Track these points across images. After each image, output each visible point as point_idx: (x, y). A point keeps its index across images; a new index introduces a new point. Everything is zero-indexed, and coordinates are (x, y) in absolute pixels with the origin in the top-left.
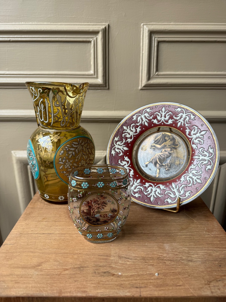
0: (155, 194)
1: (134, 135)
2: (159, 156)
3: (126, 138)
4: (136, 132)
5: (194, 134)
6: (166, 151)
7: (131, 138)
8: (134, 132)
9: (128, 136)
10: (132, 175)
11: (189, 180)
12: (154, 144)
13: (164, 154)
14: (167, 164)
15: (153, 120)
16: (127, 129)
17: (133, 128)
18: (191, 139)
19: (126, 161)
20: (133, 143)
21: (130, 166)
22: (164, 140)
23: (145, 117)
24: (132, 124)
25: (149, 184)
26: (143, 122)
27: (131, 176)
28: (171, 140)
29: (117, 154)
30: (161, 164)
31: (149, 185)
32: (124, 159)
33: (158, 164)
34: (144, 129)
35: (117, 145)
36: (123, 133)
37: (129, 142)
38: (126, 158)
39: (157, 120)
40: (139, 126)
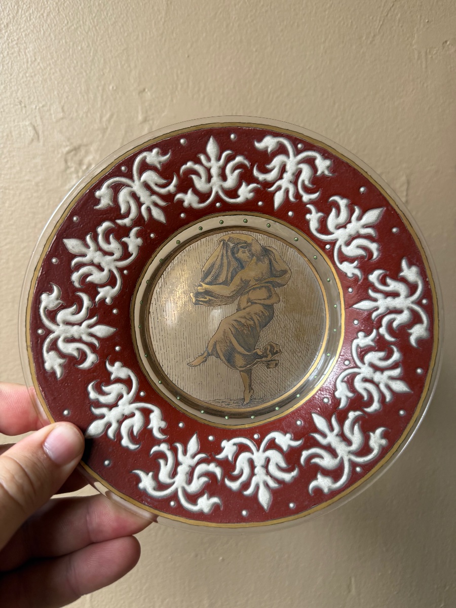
0: (268, 473)
1: (120, 270)
2: (235, 323)
3: (92, 289)
4: (126, 254)
5: (338, 227)
6: (252, 302)
7: (111, 282)
8: (117, 255)
9: (97, 277)
10: (162, 431)
11: (366, 389)
12: (205, 286)
13: (249, 314)
14: (269, 348)
15: (179, 196)
16: (84, 250)
17: (109, 242)
18: (333, 243)
19: (118, 380)
20: (124, 299)
21: (142, 394)
22: (234, 264)
23: (146, 186)
24: (100, 224)
25: (234, 444)
26: (143, 208)
27: (157, 434)
28: (259, 260)
29: (71, 362)
30: (249, 350)
31: (235, 448)
32: (110, 374)
33: (237, 356)
34: (152, 235)
35: (62, 327)
36: (71, 272)
37: (108, 300)
38: (117, 370)
39: (196, 192)
40: (130, 229)
